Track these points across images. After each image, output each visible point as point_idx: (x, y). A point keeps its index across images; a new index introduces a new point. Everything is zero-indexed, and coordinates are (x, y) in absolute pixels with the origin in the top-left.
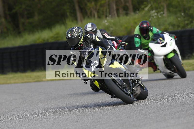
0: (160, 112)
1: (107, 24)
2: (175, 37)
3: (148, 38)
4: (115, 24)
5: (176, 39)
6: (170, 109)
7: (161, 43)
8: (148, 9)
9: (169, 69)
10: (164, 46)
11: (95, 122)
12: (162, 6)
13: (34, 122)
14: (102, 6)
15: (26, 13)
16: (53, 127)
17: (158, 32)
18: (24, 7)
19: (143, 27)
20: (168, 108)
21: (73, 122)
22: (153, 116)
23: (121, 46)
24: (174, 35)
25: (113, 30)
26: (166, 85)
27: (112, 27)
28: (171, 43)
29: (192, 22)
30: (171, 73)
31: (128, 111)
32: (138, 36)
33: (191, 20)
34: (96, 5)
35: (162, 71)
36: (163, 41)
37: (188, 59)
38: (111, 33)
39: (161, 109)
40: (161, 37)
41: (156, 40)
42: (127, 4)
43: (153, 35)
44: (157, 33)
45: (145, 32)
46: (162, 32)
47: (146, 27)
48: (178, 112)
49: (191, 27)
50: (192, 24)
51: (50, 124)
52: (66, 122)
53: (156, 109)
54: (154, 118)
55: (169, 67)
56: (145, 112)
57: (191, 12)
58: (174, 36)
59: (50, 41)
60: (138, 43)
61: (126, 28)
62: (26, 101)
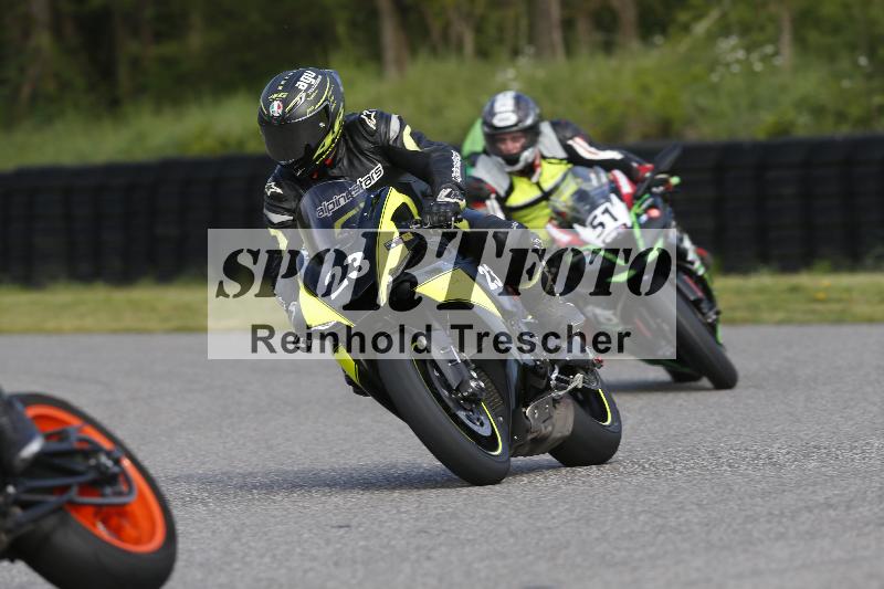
4: (549, 90)
8: (708, 29)
12: (771, 19)
15: (149, 12)
21: (328, 528)
23: (652, 195)
42: (616, 2)
48: (810, 510)
51: (224, 529)
52: (297, 523)
53: (712, 489)
54: (697, 528)
56: (658, 502)
61: (602, 111)
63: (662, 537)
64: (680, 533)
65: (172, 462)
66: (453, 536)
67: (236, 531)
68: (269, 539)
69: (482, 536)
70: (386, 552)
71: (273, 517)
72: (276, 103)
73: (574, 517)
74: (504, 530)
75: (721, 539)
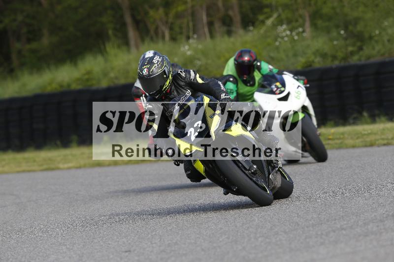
0: (297, 231)
1: (189, 53)
2: (306, 81)
3: (251, 83)
4: (205, 53)
5: (308, 85)
6: (317, 226)
7: (279, 94)
8: (273, 22)
11: (165, 252)
12: (301, 16)
13: (43, 251)
14: (178, 16)
15: (24, 30)
17: (271, 70)
18: (20, 18)
20: (314, 223)
22: (284, 239)
24: (302, 78)
25: (201, 66)
26: (309, 177)
27: (199, 59)
28: (299, 93)
29: (361, 49)
31: (233, 230)
32: (231, 79)
33: (359, 44)
34: (167, 14)
36: (283, 89)
37: (354, 123)
39: (298, 225)
40: (277, 81)
42: (231, 13)
44: (269, 74)
46: (279, 71)
47: (249, 61)
48: (334, 231)
49: (360, 60)
50: (361, 53)
52: (106, 251)
53: (290, 225)
56: (266, 232)
57: (359, 28)
58: (304, 80)
59: (75, 86)
60: (232, 91)
62: (24, 210)
68: (95, 257)
71: (96, 249)
72: (146, 70)
75: (296, 246)
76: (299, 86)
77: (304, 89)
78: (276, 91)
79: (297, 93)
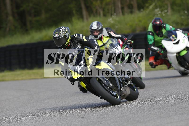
0: (164, 108)
1: (112, 22)
3: (161, 35)
4: (120, 22)
6: (174, 106)
7: (174, 41)
8: (153, 7)
9: (183, 66)
10: (177, 43)
11: (100, 118)
12: (166, 4)
14: (107, 4)
15: (33, 11)
16: (59, 123)
17: (171, 29)
19: (156, 24)
21: (79, 118)
22: (157, 112)
23: (127, 45)
24: (187, 32)
27: (117, 25)
28: (184, 40)
30: (184, 70)
32: (151, 34)
34: (101, 3)
35: (176, 68)
36: (176, 38)
38: (116, 31)
40: (173, 34)
41: (169, 37)
43: (166, 32)
45: (158, 29)
46: (175, 29)
47: (159, 24)
48: (182, 109)
51: (57, 120)
52: (72, 118)
54: (158, 114)
55: (182, 65)
58: (187, 33)
60: (151, 40)
61: (131, 26)
63: (150, 116)
64: (154, 115)
65: (44, 106)
66: (106, 118)
67: (59, 120)
68: (67, 121)
69: (112, 118)
70: (92, 123)
71: (67, 116)
72: (56, 34)
73: (131, 113)
74: (116, 116)
75: (163, 116)
76: (184, 37)
77: (187, 38)
78: (172, 39)
79: (183, 40)
